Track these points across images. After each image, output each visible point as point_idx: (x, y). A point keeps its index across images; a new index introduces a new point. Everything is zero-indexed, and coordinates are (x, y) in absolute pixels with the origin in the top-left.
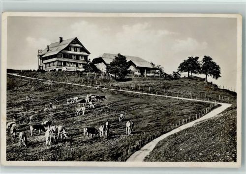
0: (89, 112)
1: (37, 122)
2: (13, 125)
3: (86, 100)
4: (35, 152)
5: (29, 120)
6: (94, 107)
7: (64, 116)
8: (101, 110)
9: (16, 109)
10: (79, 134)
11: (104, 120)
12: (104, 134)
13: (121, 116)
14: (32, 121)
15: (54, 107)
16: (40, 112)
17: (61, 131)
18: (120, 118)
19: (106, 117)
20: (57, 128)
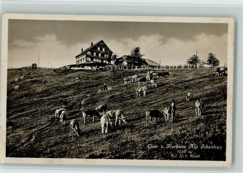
0: (151, 92)
1: (90, 107)
2: (63, 112)
3: (147, 77)
4: (91, 142)
5: (81, 105)
6: (156, 86)
7: (121, 99)
8: (165, 89)
9: (64, 93)
10: (140, 118)
11: (168, 100)
12: (170, 116)
13: (189, 94)
14: (84, 106)
15: (109, 88)
16: (93, 95)
17: (120, 116)
18: (188, 98)
19: (171, 97)
20: (114, 113)
